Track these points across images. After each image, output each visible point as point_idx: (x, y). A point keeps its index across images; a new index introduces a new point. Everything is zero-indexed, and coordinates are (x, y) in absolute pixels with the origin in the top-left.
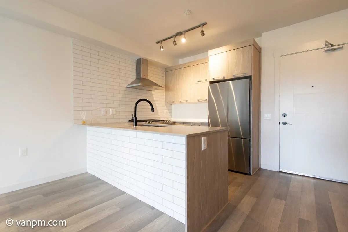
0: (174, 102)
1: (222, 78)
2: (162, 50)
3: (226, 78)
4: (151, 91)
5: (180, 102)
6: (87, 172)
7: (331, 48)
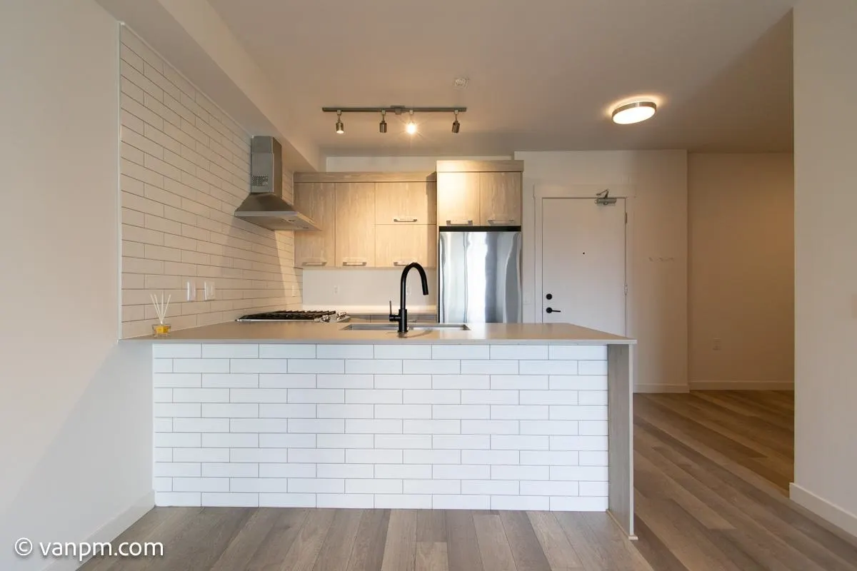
0: (324, 264)
1: (467, 223)
2: (340, 132)
3: (474, 224)
4: (273, 230)
5: (345, 264)
6: (155, 507)
7: (605, 200)
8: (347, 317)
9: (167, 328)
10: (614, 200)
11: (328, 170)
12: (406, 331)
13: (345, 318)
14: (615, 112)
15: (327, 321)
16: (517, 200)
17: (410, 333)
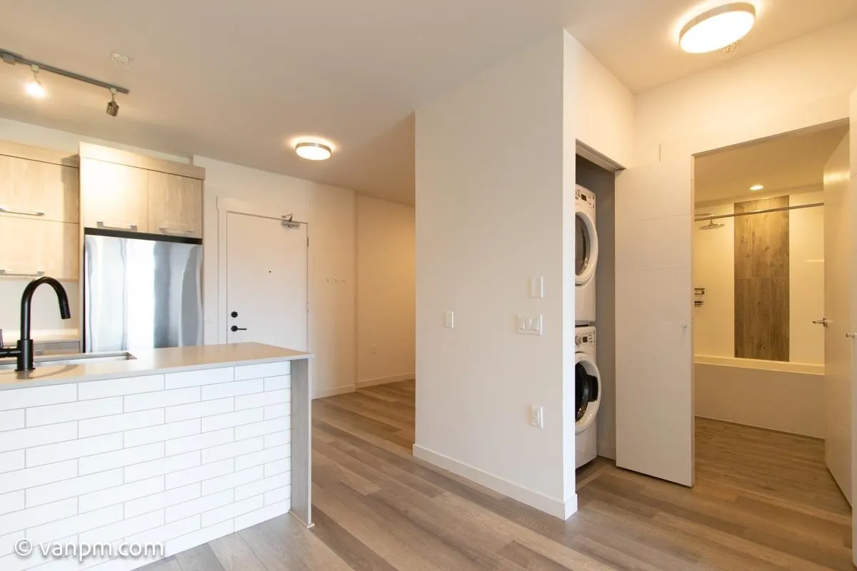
1: (129, 227)
3: (140, 230)
7: (289, 223)
10: (297, 224)
12: (30, 369)
14: (298, 146)
16: (197, 210)
17: (37, 371)
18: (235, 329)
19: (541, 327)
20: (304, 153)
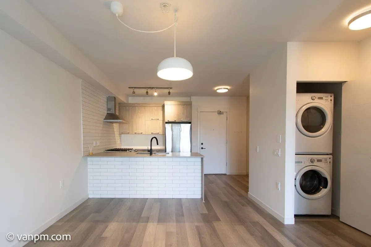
0: (129, 133)
1: (174, 121)
2: (134, 94)
3: (176, 121)
5: (135, 133)
6: (89, 198)
7: (220, 113)
8: (136, 150)
9: (92, 153)
10: (222, 113)
11: (129, 102)
12: (152, 154)
13: (136, 151)
14: (217, 90)
15: (131, 152)
16: (190, 114)
17: (153, 154)
18: (202, 148)
19: (280, 154)
20: (218, 91)
